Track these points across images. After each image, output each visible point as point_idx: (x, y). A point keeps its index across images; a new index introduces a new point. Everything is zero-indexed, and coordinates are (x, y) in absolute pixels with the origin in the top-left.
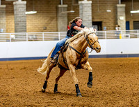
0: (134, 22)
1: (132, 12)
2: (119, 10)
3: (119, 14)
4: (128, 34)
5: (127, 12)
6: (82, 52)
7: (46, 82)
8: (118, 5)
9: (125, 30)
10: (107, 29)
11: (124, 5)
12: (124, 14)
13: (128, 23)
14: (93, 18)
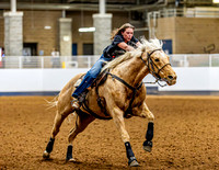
0: (84, 44)
1: (81, 30)
2: (62, 26)
3: (62, 32)
4: (75, 62)
5: (74, 30)
6: (136, 85)
7: (52, 140)
8: (62, 20)
9: (70, 57)
10: (45, 55)
11: (70, 20)
12: (70, 33)
13: (75, 46)
14: (24, 38)
